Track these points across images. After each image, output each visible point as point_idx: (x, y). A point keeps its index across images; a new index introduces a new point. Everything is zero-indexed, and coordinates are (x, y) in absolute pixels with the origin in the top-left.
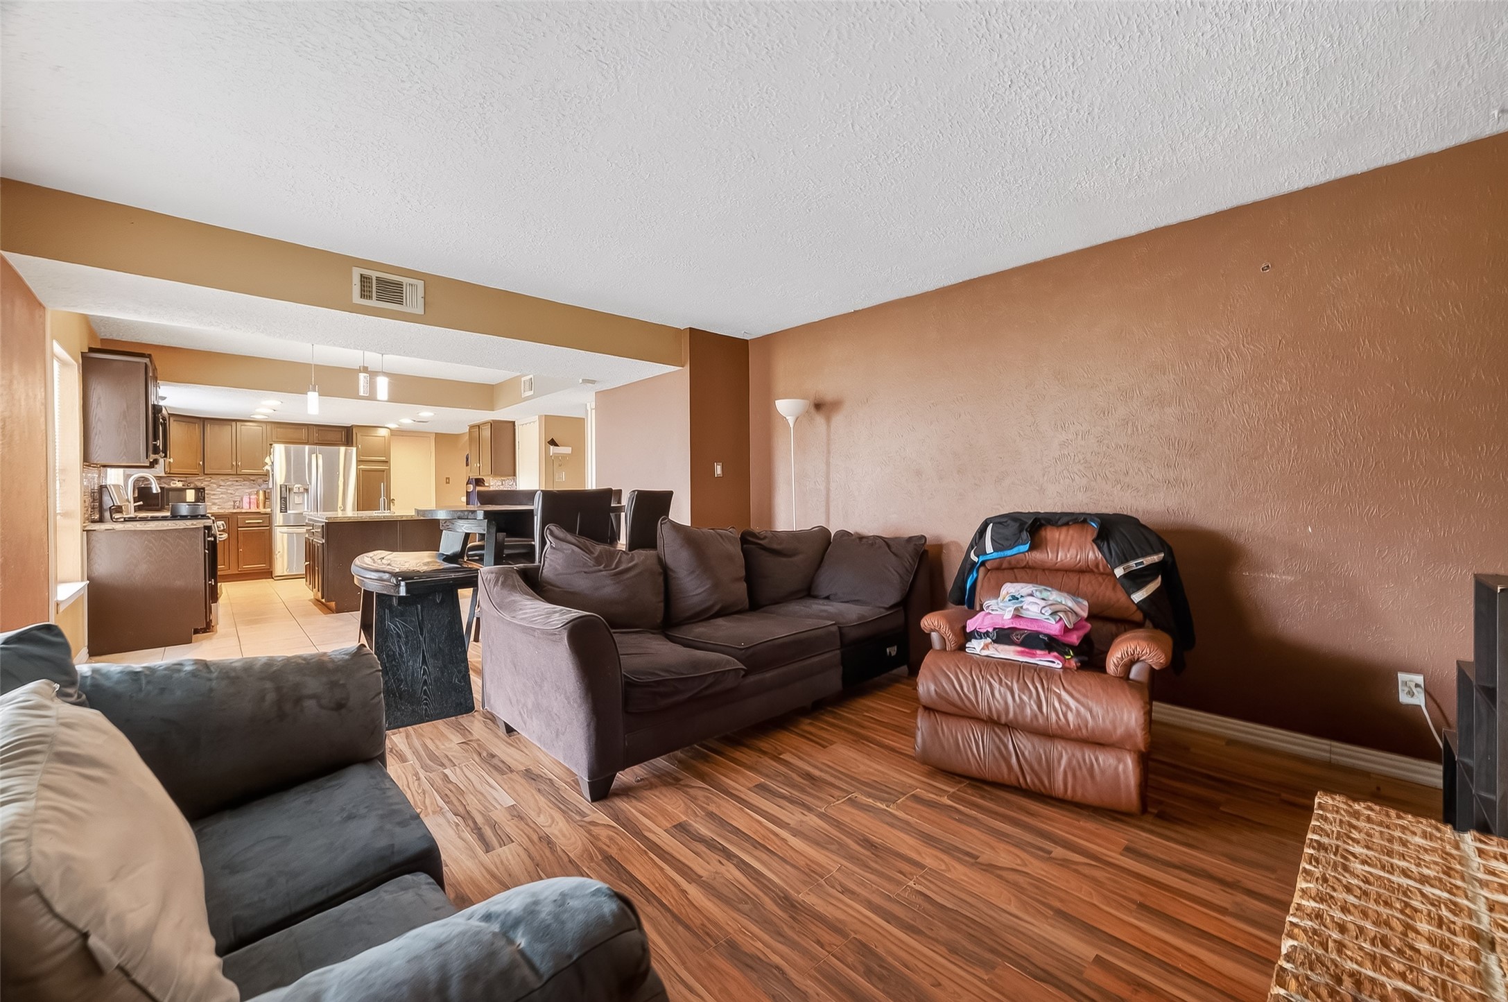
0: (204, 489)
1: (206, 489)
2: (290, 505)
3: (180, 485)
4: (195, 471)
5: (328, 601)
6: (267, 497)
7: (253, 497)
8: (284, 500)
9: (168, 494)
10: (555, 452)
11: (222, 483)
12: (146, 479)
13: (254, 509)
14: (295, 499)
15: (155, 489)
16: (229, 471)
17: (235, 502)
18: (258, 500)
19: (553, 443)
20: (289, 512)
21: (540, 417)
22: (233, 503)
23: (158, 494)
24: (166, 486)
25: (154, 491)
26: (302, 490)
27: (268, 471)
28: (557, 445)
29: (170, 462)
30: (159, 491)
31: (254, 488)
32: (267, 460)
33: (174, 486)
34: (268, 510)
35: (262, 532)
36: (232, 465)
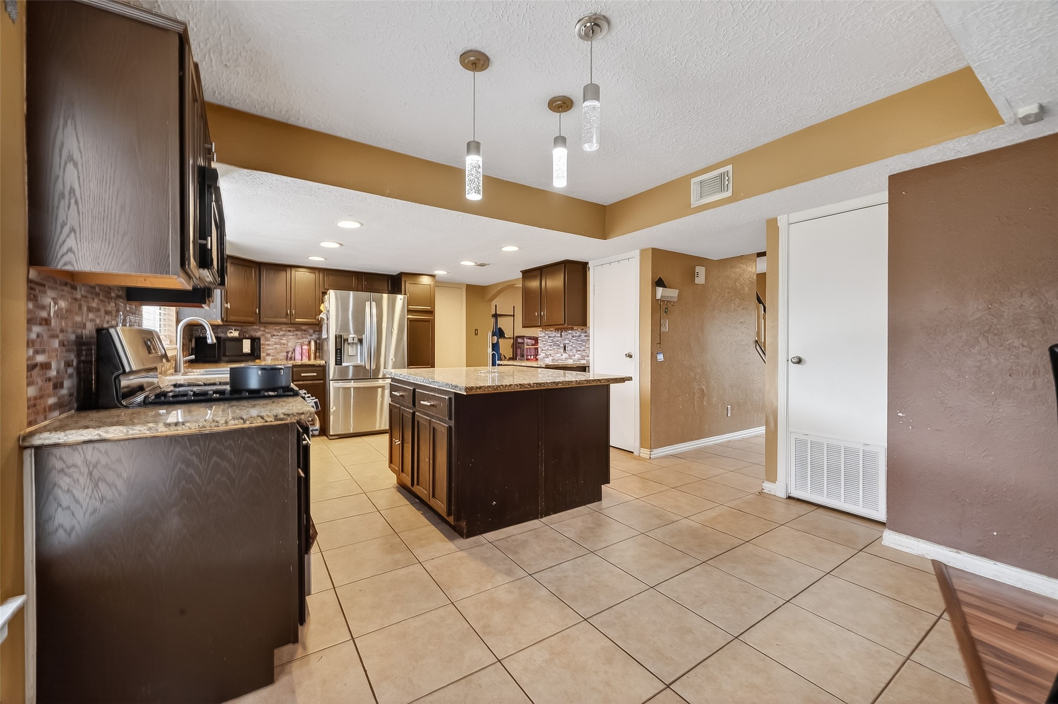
0: (259, 339)
1: (261, 339)
2: (345, 357)
3: (236, 334)
4: (252, 319)
5: (458, 519)
6: (320, 347)
7: (305, 347)
8: (339, 352)
9: (224, 344)
10: (663, 295)
11: (275, 333)
12: (202, 327)
13: (305, 361)
14: (349, 350)
15: (211, 339)
16: (284, 320)
17: (288, 352)
18: (309, 350)
19: (659, 283)
20: (344, 364)
21: (643, 252)
22: (286, 354)
23: (215, 344)
24: (222, 335)
25: (209, 341)
26: (356, 341)
27: (322, 319)
28: (666, 287)
29: (227, 308)
30: (215, 341)
31: (306, 338)
32: (322, 308)
33: (232, 335)
34: (323, 362)
35: (317, 385)
36: (287, 314)
